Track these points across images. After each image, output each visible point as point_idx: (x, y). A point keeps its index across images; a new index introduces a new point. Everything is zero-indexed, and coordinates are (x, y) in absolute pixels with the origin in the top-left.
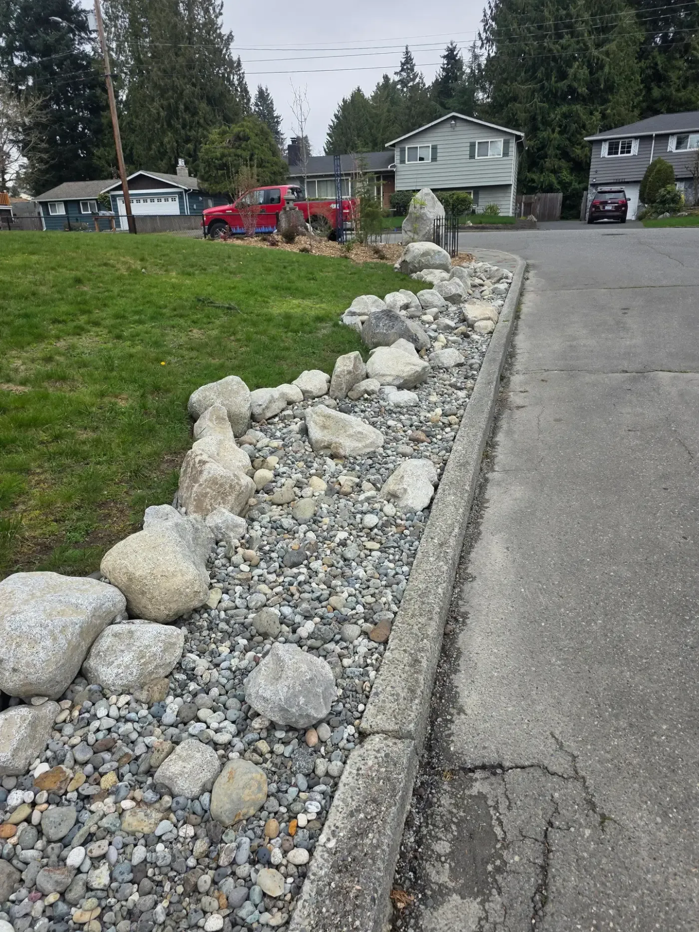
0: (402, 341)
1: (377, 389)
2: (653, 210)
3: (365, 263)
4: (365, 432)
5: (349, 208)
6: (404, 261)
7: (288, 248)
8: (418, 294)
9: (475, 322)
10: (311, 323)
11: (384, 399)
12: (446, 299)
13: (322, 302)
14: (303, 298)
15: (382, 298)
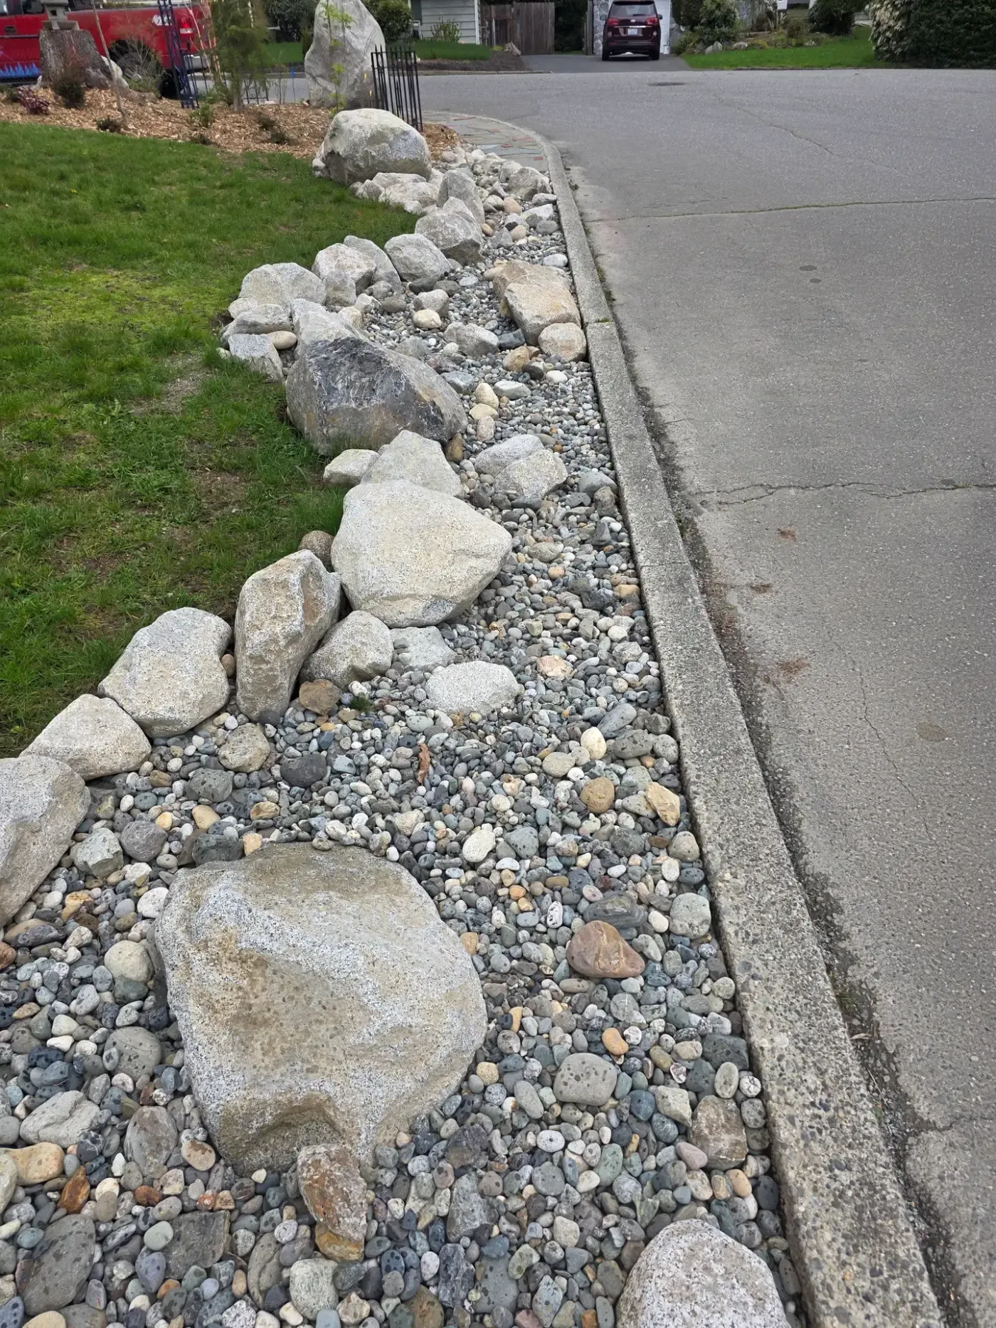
0: (407, 439)
1: (386, 659)
2: (697, 38)
3: (250, 156)
4: (415, 1020)
5: (190, 24)
6: (332, 154)
7: (72, 119)
8: (388, 245)
9: (541, 328)
10: (147, 361)
11: (416, 703)
12: (448, 254)
13: (165, 280)
14: (116, 267)
15: (308, 261)
